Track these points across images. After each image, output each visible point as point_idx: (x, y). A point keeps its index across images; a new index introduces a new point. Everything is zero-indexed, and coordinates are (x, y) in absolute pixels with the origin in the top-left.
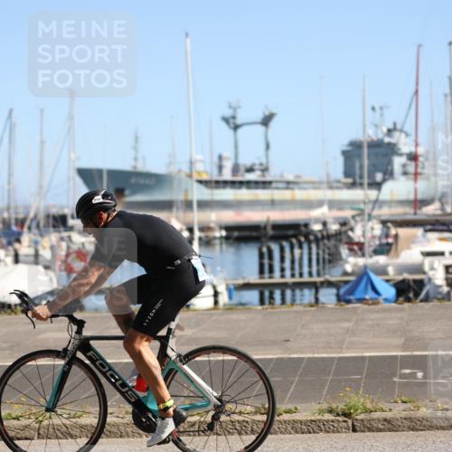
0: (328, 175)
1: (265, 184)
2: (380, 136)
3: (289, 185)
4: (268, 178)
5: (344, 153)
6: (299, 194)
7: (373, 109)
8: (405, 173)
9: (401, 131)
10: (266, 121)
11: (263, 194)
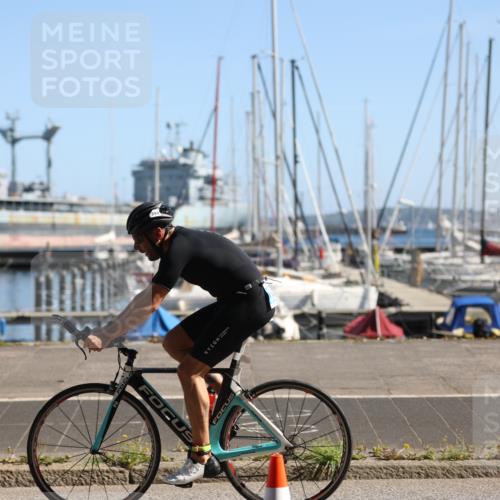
0: (116, 198)
1: (45, 206)
2: (175, 156)
3: (72, 207)
4: (49, 199)
5: (135, 174)
6: (84, 218)
7: (168, 126)
8: (202, 198)
9: (198, 151)
10: (49, 135)
11: (42, 217)
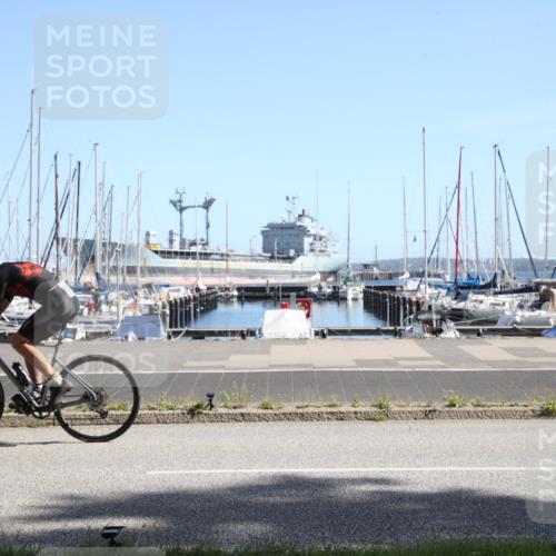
0: (251, 250)
1: (206, 256)
2: (293, 220)
3: (224, 257)
4: (208, 251)
5: (263, 233)
6: (233, 265)
7: (287, 198)
8: (312, 250)
9: (307, 216)
10: (207, 205)
11: (205, 264)
